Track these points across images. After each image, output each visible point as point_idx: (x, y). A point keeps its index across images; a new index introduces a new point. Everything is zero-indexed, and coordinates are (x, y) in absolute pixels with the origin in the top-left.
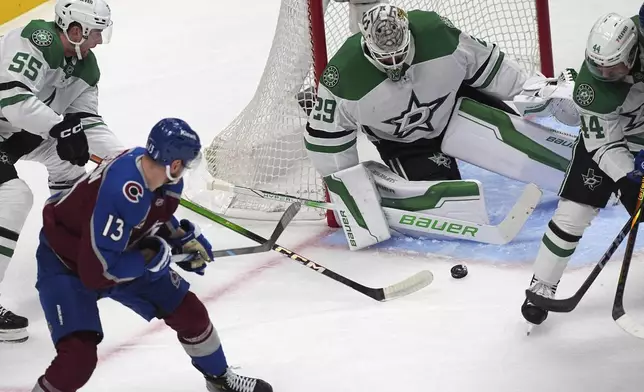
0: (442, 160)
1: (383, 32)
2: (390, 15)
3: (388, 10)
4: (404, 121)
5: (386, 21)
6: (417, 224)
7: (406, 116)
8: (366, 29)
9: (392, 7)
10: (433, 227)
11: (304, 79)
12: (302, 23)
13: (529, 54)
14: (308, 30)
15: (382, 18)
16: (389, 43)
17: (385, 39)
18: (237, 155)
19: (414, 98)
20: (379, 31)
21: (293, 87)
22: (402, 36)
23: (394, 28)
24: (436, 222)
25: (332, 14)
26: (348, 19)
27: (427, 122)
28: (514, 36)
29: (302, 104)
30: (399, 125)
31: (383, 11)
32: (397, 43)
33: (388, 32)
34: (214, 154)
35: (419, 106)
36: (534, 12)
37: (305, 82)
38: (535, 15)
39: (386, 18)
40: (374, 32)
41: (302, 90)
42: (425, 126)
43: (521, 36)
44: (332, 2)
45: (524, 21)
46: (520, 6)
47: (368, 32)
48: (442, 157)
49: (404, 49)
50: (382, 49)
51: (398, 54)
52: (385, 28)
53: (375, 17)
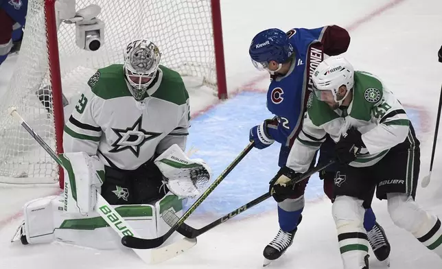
0: (122, 194)
1: (138, 57)
2: (148, 47)
3: (148, 43)
5: (144, 49)
6: (109, 217)
7: (129, 132)
8: (128, 52)
9: (151, 43)
10: (116, 225)
12: (41, 39)
13: (207, 61)
15: (142, 47)
16: (141, 65)
17: (139, 61)
19: (139, 121)
20: (137, 55)
21: (35, 85)
22: (152, 64)
23: (148, 56)
24: (121, 222)
27: (138, 146)
28: (196, 49)
29: (41, 98)
30: (121, 137)
31: (144, 43)
32: (146, 68)
35: (140, 130)
39: (144, 47)
40: (132, 55)
43: (202, 49)
44: (63, 23)
45: (204, 37)
46: (201, 26)
47: (128, 55)
48: (122, 191)
49: (150, 73)
50: (134, 68)
51: (145, 76)
52: (142, 54)
53: (137, 45)
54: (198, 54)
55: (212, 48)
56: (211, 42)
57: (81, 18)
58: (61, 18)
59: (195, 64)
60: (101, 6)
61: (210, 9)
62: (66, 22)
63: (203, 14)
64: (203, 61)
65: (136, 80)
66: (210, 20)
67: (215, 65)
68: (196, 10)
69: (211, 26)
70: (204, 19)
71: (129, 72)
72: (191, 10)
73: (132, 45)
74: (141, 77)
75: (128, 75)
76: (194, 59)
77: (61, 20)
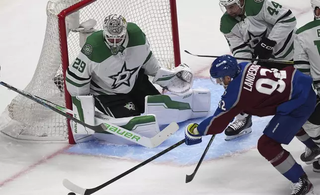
1: (113, 25)
2: (118, 19)
4: (118, 78)
7: (120, 74)
8: (105, 23)
11: (57, 70)
12: (56, 43)
13: (169, 57)
14: (59, 46)
15: (114, 19)
18: (24, 108)
20: (111, 24)
21: (52, 74)
22: (122, 30)
23: (119, 25)
25: (71, 38)
26: (79, 40)
27: (128, 80)
28: (161, 49)
29: (56, 83)
30: (116, 79)
31: (115, 16)
32: (118, 32)
33: (115, 25)
34: (12, 108)
35: (126, 70)
36: (172, 37)
37: (58, 72)
38: (172, 38)
39: (116, 19)
41: (56, 76)
42: (127, 82)
43: (165, 49)
44: (71, 32)
45: (166, 41)
46: (164, 34)
47: (105, 25)
48: (130, 105)
49: (121, 36)
50: (110, 33)
51: (118, 38)
52: (115, 23)
53: (111, 18)
54: (162, 53)
55: (172, 49)
56: (171, 44)
57: (83, 29)
58: (69, 28)
59: (161, 59)
60: (97, 20)
61: (171, 22)
62: (73, 31)
63: (166, 26)
64: (166, 57)
65: (112, 41)
66: (170, 29)
67: (174, 60)
68: (161, 23)
69: (171, 33)
70: (167, 29)
71: (107, 36)
72: (158, 23)
73: (108, 18)
74: (115, 38)
75: (106, 38)
76: (160, 56)
77: (70, 30)
